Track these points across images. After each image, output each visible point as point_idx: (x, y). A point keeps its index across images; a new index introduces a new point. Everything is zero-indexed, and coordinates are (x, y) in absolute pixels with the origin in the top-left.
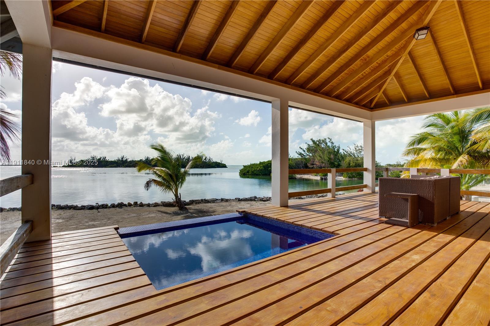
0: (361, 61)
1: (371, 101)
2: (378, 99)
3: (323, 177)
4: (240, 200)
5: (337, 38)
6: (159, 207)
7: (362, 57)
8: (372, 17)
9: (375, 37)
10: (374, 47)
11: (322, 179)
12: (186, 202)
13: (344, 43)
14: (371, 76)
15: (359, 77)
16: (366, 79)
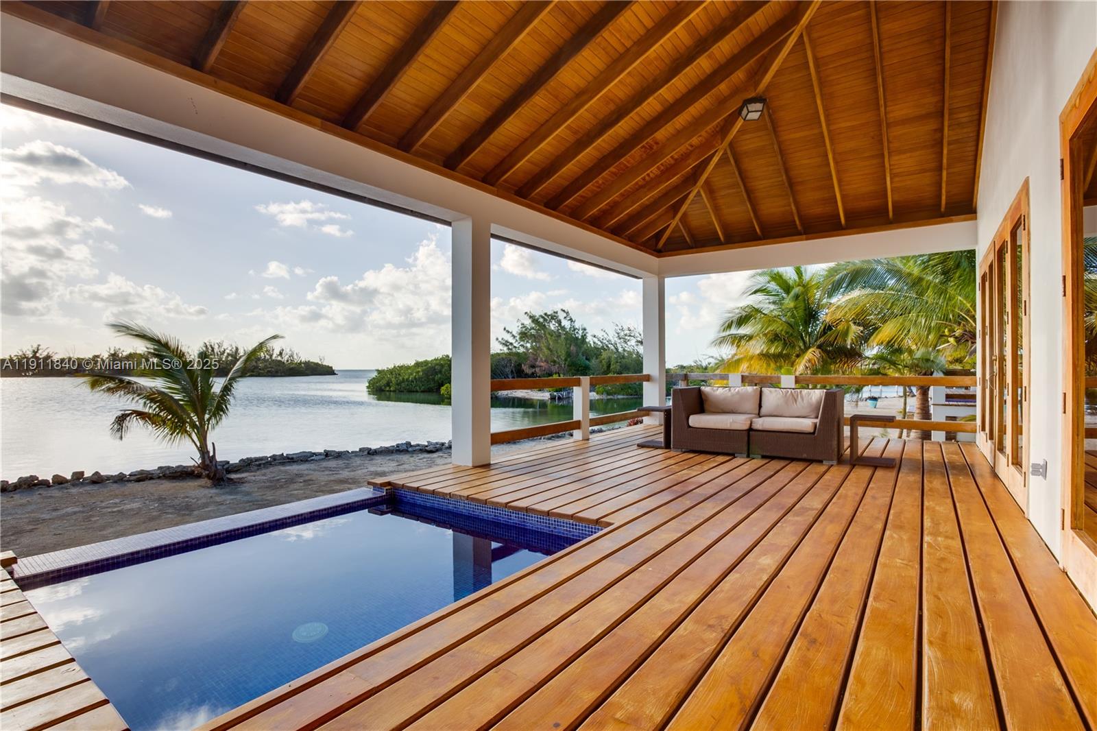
0: (643, 149)
1: (658, 236)
2: (671, 233)
3: (555, 393)
4: (371, 453)
5: (598, 93)
6: (151, 481)
7: (645, 142)
8: (667, 61)
9: (671, 102)
10: (668, 124)
11: (553, 398)
12: (232, 464)
13: (612, 107)
14: (660, 183)
15: (637, 183)
16: (650, 189)
